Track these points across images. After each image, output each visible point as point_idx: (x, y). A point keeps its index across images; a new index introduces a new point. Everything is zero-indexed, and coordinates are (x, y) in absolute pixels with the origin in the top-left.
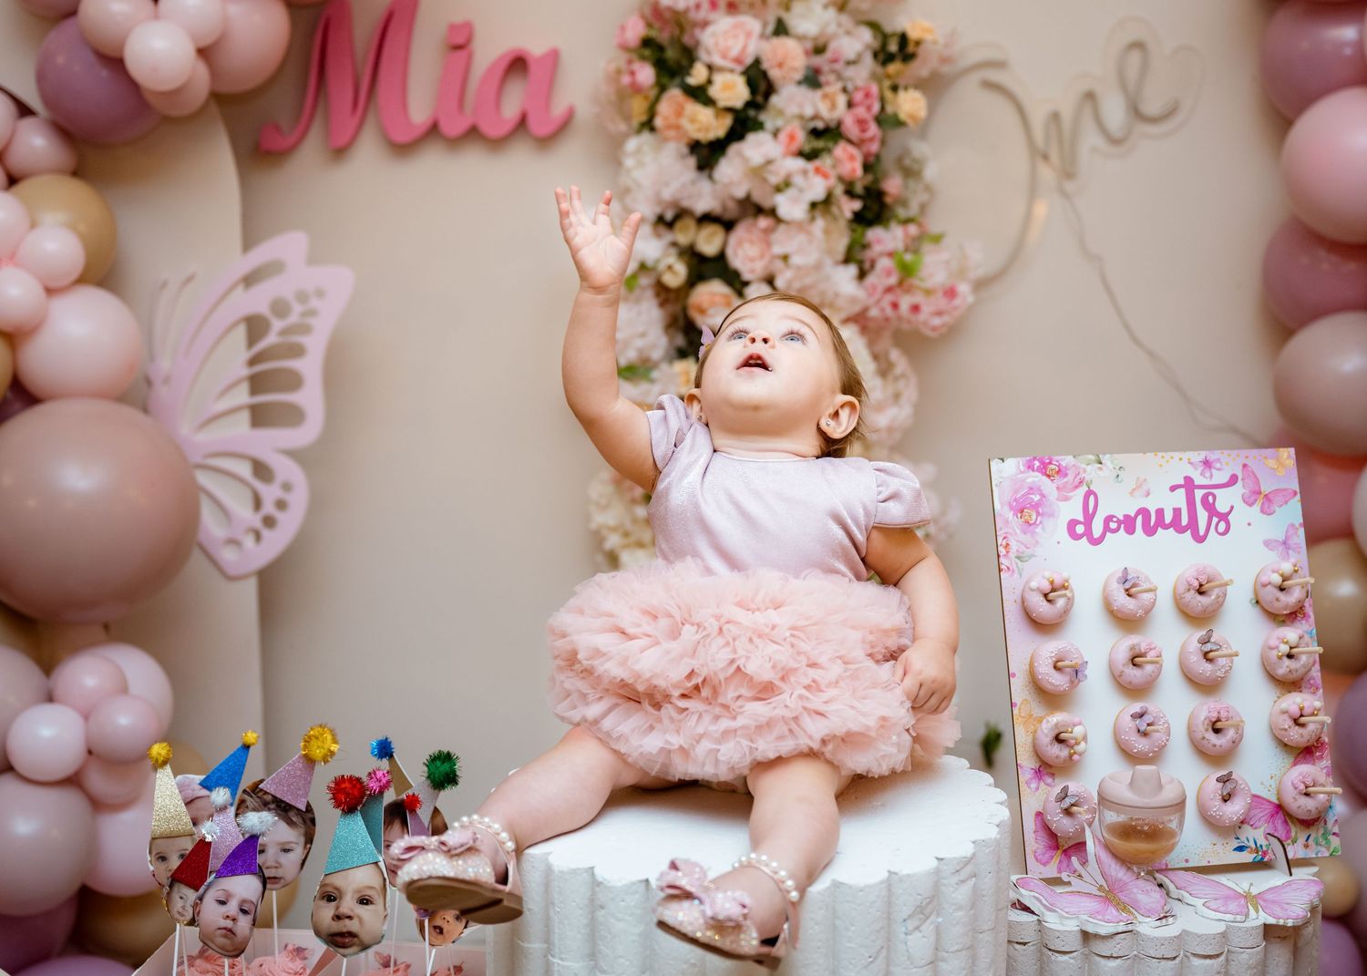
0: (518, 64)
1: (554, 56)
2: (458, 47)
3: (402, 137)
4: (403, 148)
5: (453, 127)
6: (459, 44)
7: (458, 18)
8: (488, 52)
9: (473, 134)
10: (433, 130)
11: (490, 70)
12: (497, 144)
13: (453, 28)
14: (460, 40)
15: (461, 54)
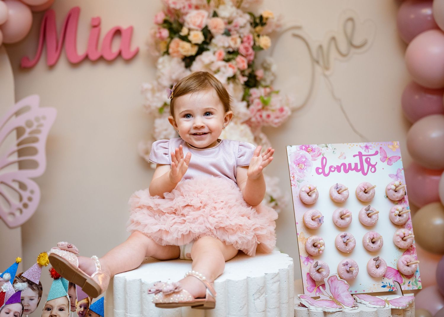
0: (118, 32)
1: (131, 30)
2: (95, 26)
3: (75, 60)
4: (75, 65)
5: (94, 56)
6: (96, 25)
7: (95, 15)
8: (106, 28)
9: (101, 58)
10: (86, 58)
11: (107, 36)
12: (110, 62)
13: (93, 19)
14: (96, 23)
15: (97, 29)
